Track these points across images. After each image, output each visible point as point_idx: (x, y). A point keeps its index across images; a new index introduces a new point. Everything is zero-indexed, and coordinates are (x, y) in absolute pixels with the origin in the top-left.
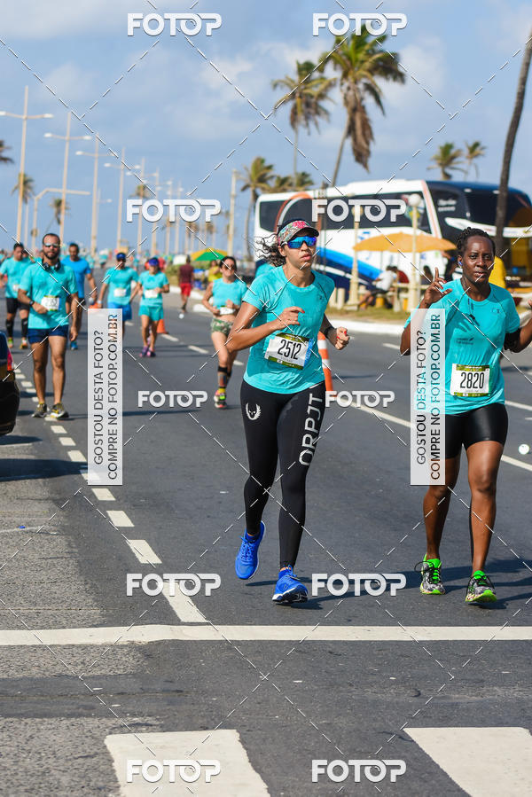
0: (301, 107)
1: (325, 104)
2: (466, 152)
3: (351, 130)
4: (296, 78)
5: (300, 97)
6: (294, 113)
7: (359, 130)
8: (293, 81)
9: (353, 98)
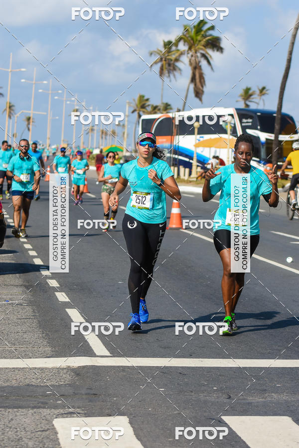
0: (166, 66)
1: (179, 64)
2: (258, 92)
3: (193, 79)
4: (163, 50)
5: (165, 60)
6: (162, 69)
7: (198, 79)
8: (161, 52)
9: (194, 61)
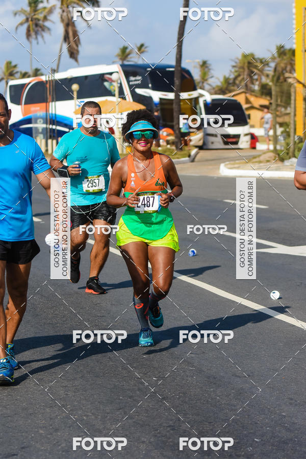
0: (33, 27)
1: (47, 24)
2: (136, 50)
3: (66, 38)
4: (28, 9)
5: (32, 20)
6: (28, 30)
7: (71, 36)
8: (25, 11)
9: (66, 17)
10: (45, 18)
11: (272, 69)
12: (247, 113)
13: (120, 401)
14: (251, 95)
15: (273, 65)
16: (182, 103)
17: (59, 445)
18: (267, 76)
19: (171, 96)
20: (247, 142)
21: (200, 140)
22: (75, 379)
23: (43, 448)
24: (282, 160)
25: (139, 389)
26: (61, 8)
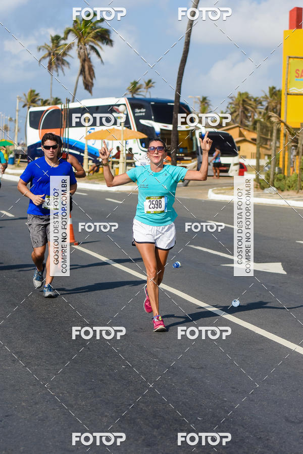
0: (54, 59)
1: (65, 58)
2: (145, 85)
3: (82, 72)
4: (51, 45)
5: (53, 55)
6: (50, 63)
7: (87, 73)
8: (49, 47)
9: (83, 53)
10: (65, 54)
11: (264, 107)
12: (237, 145)
13: (92, 383)
14: (244, 129)
15: (265, 104)
16: (180, 134)
17: (37, 416)
18: (260, 113)
19: (170, 127)
20: (236, 171)
21: (195, 167)
22: (57, 364)
23: (23, 417)
24: (263, 188)
25: (109, 375)
26: (78, 46)
